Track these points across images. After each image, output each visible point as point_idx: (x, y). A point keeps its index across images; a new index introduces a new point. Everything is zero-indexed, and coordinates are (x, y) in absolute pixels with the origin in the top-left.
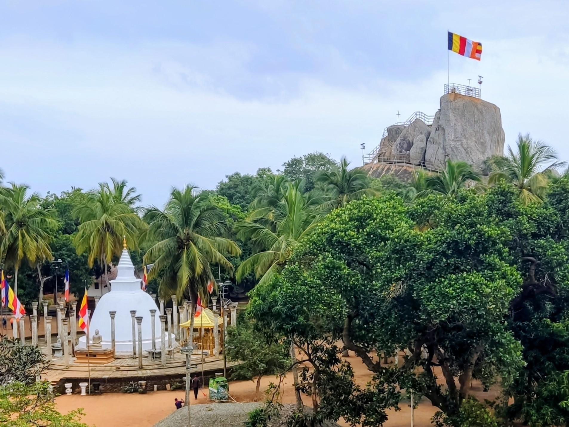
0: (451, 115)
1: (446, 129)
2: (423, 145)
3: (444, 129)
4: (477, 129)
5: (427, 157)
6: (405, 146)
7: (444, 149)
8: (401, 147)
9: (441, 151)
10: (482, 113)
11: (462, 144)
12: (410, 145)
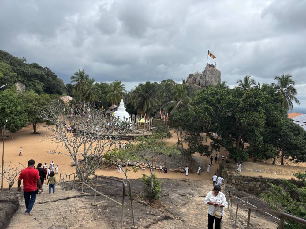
0: (208, 72)
1: (206, 75)
2: (199, 79)
3: (206, 76)
4: (215, 76)
5: (200, 83)
6: (194, 79)
7: (205, 81)
8: (193, 79)
9: (204, 81)
10: (216, 72)
11: (210, 80)
12: (196, 79)
